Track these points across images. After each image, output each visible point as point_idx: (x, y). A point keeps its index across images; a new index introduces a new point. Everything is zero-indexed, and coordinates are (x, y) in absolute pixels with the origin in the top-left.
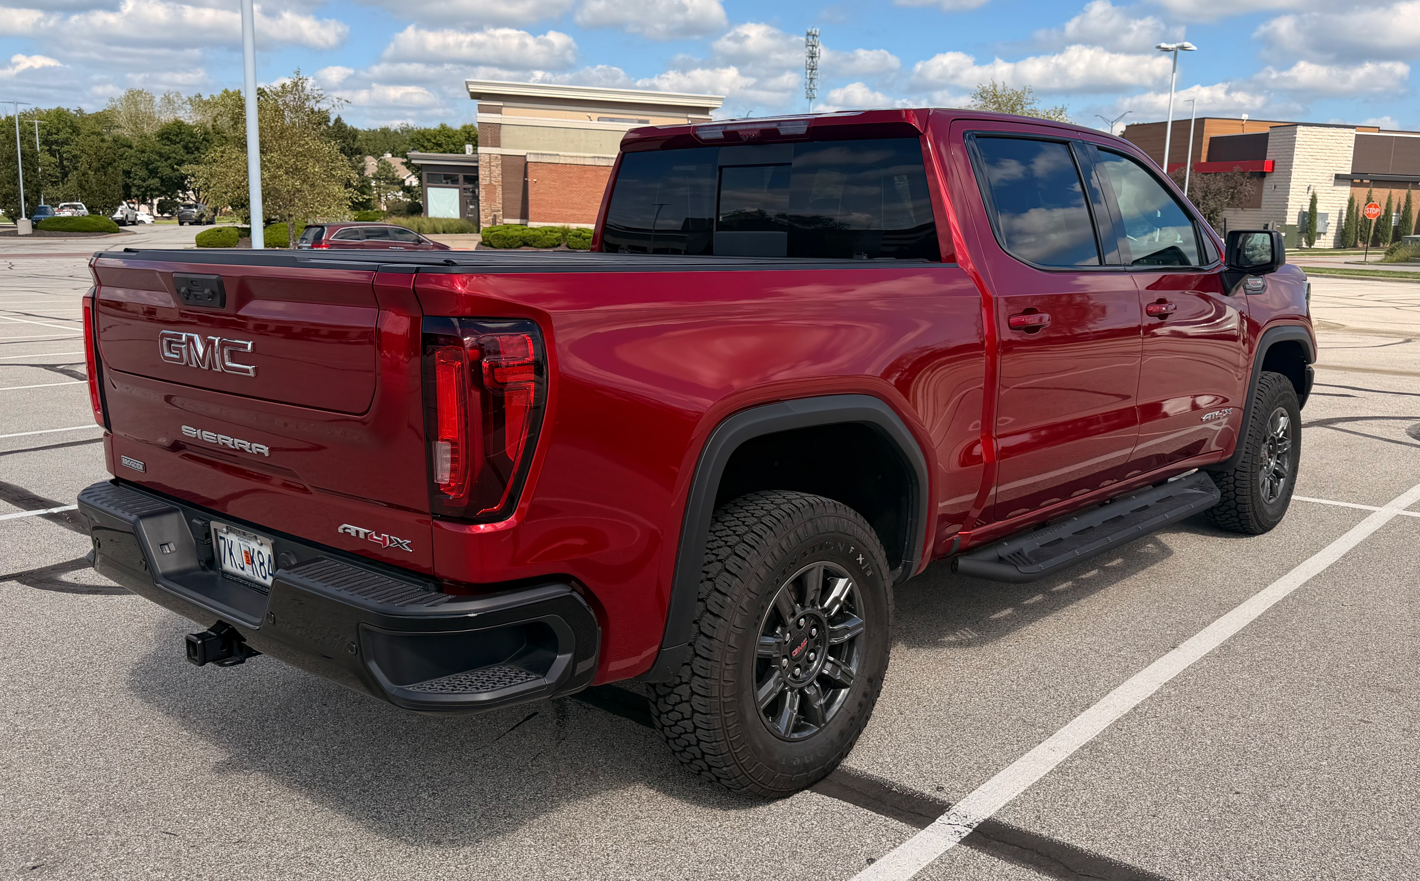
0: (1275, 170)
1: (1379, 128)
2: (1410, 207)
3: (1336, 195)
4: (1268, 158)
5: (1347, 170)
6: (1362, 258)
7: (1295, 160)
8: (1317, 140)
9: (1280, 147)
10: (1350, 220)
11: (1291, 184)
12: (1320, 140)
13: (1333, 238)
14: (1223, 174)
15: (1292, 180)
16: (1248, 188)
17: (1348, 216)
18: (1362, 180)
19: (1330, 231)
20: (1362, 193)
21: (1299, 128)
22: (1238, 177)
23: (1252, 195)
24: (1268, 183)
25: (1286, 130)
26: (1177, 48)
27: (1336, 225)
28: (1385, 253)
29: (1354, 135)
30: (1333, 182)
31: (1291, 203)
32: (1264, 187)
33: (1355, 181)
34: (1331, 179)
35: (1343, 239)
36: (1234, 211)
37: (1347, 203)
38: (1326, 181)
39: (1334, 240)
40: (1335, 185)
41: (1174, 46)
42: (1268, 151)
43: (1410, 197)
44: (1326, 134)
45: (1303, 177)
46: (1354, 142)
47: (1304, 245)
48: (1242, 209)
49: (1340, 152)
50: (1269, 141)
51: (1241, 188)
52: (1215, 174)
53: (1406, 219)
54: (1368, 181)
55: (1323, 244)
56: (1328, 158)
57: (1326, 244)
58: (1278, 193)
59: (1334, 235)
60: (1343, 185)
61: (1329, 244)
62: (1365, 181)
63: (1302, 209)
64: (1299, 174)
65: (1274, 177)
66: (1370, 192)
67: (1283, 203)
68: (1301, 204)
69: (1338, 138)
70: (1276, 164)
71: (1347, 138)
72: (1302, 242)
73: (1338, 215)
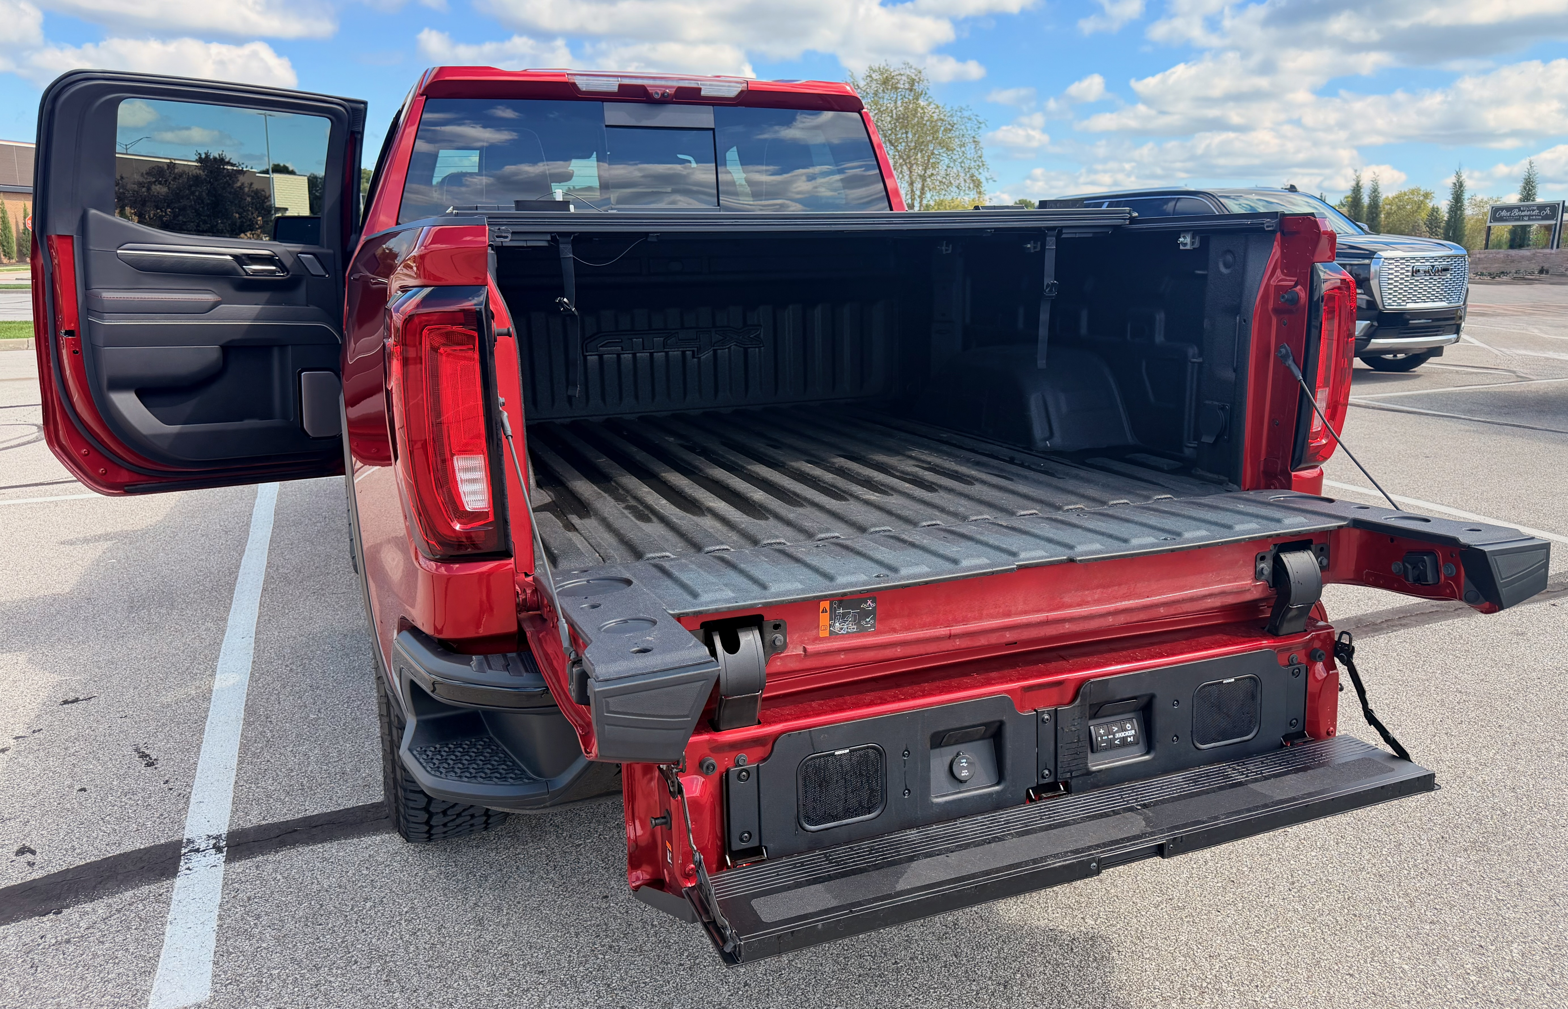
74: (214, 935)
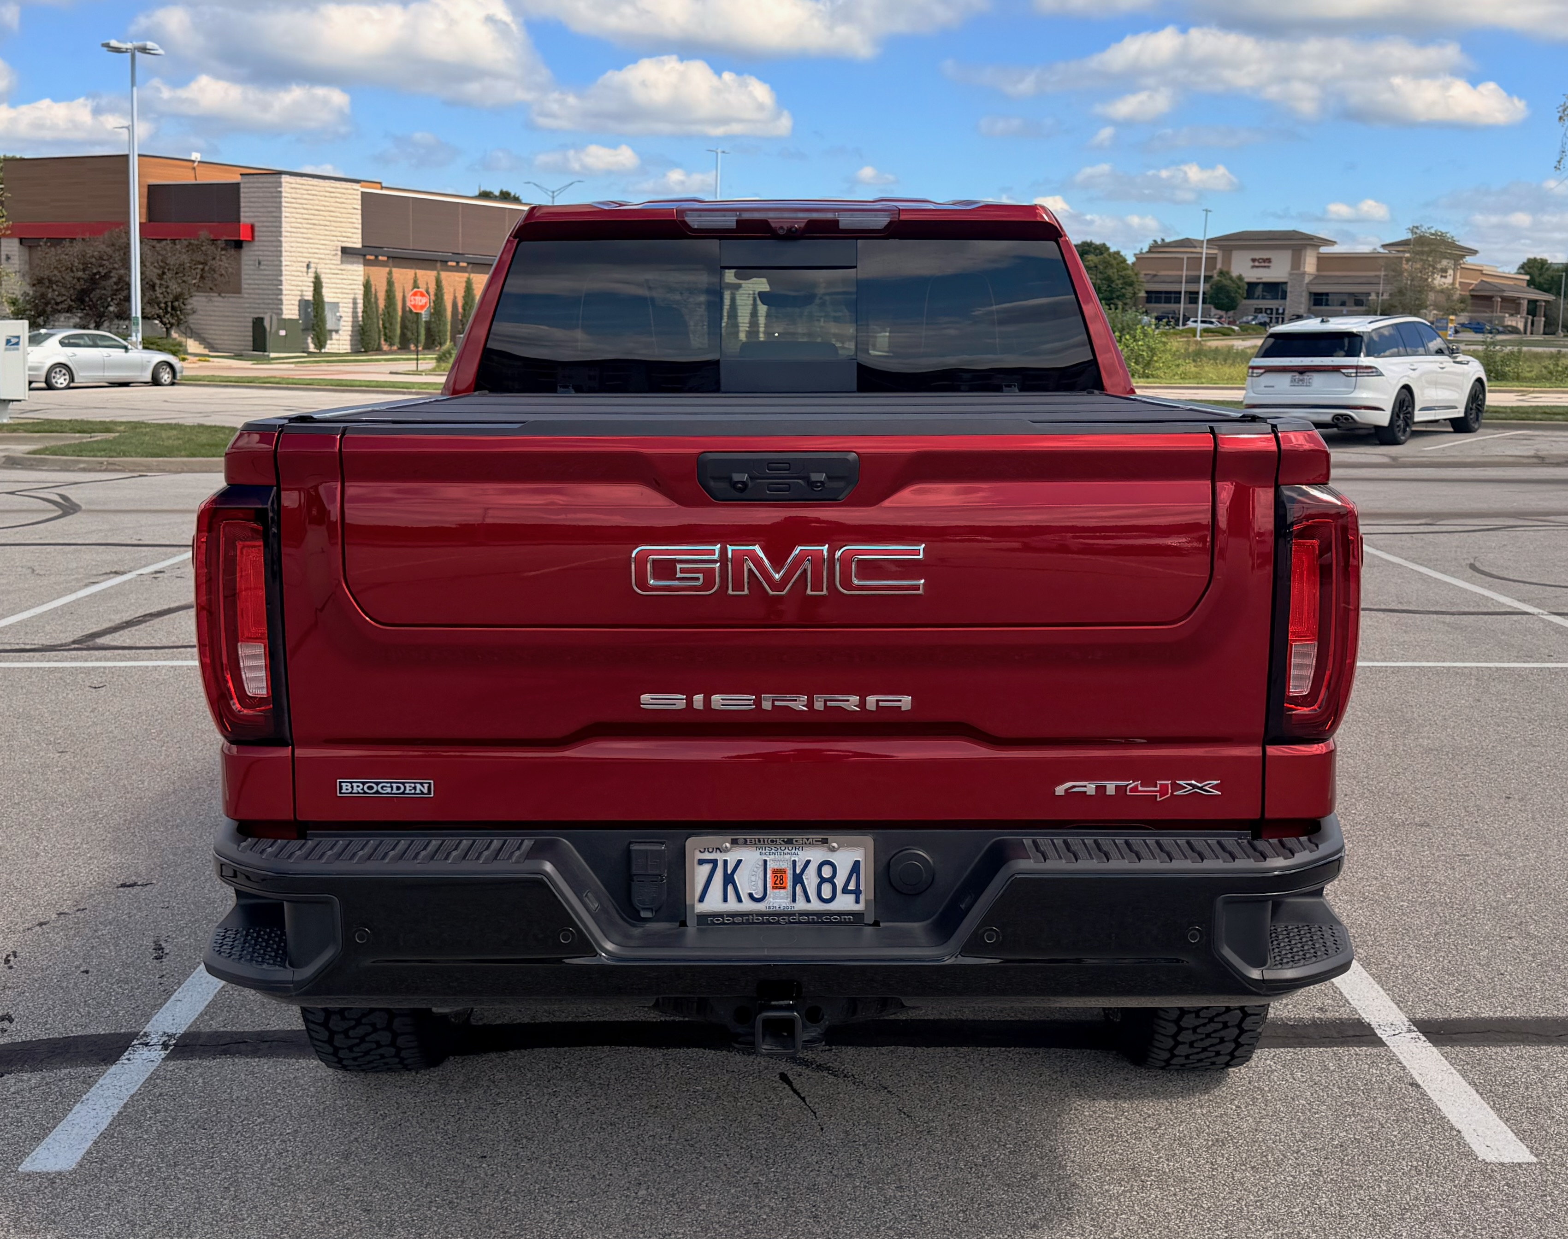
0: (256, 239)
1: (380, 183)
2: (442, 295)
3: (345, 277)
4: (242, 219)
5: (356, 242)
6: (411, 366)
7: (284, 225)
8: (311, 197)
9: (259, 205)
10: (369, 312)
11: (283, 259)
12: (315, 197)
13: (349, 338)
14: (186, 243)
15: (284, 254)
16: (223, 261)
17: (364, 306)
18: (376, 257)
19: (344, 328)
20: (379, 275)
21: (285, 179)
22: (207, 247)
23: (232, 273)
24: (248, 255)
25: (265, 180)
26: (135, 49)
27: (350, 319)
28: (436, 359)
29: (359, 193)
30: (339, 257)
31: (285, 287)
32: (243, 263)
33: (368, 257)
34: (336, 254)
35: (362, 339)
36: (206, 297)
37: (362, 287)
38: (331, 257)
39: (351, 340)
40: (342, 262)
41: (129, 45)
42: (242, 210)
43: (441, 282)
44: (322, 189)
45: (299, 249)
46: (360, 202)
47: (312, 348)
48: (219, 295)
49: (344, 215)
50: (242, 195)
51: (216, 264)
52: (174, 241)
53: (439, 311)
54: (385, 258)
55: (336, 346)
56: (328, 223)
57: (341, 347)
58: (265, 272)
59: (350, 333)
60: (352, 263)
61: (345, 347)
62: (380, 258)
63: (301, 296)
64: (292, 244)
65: (256, 248)
66: (390, 273)
67: (274, 287)
68: (299, 288)
69: (339, 195)
70: (256, 229)
71: (350, 197)
72: (307, 344)
73: (351, 305)
74: (110, 1119)
